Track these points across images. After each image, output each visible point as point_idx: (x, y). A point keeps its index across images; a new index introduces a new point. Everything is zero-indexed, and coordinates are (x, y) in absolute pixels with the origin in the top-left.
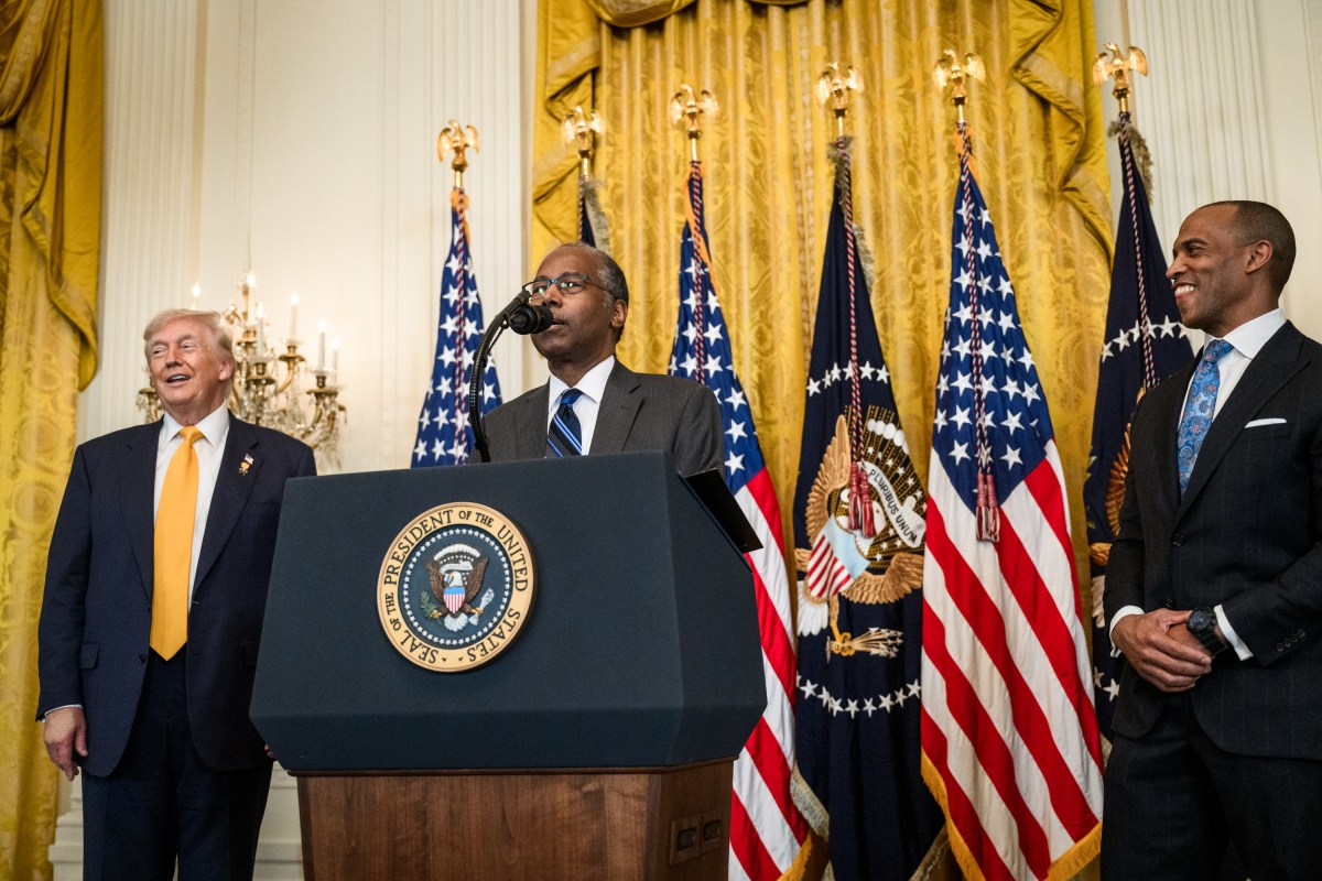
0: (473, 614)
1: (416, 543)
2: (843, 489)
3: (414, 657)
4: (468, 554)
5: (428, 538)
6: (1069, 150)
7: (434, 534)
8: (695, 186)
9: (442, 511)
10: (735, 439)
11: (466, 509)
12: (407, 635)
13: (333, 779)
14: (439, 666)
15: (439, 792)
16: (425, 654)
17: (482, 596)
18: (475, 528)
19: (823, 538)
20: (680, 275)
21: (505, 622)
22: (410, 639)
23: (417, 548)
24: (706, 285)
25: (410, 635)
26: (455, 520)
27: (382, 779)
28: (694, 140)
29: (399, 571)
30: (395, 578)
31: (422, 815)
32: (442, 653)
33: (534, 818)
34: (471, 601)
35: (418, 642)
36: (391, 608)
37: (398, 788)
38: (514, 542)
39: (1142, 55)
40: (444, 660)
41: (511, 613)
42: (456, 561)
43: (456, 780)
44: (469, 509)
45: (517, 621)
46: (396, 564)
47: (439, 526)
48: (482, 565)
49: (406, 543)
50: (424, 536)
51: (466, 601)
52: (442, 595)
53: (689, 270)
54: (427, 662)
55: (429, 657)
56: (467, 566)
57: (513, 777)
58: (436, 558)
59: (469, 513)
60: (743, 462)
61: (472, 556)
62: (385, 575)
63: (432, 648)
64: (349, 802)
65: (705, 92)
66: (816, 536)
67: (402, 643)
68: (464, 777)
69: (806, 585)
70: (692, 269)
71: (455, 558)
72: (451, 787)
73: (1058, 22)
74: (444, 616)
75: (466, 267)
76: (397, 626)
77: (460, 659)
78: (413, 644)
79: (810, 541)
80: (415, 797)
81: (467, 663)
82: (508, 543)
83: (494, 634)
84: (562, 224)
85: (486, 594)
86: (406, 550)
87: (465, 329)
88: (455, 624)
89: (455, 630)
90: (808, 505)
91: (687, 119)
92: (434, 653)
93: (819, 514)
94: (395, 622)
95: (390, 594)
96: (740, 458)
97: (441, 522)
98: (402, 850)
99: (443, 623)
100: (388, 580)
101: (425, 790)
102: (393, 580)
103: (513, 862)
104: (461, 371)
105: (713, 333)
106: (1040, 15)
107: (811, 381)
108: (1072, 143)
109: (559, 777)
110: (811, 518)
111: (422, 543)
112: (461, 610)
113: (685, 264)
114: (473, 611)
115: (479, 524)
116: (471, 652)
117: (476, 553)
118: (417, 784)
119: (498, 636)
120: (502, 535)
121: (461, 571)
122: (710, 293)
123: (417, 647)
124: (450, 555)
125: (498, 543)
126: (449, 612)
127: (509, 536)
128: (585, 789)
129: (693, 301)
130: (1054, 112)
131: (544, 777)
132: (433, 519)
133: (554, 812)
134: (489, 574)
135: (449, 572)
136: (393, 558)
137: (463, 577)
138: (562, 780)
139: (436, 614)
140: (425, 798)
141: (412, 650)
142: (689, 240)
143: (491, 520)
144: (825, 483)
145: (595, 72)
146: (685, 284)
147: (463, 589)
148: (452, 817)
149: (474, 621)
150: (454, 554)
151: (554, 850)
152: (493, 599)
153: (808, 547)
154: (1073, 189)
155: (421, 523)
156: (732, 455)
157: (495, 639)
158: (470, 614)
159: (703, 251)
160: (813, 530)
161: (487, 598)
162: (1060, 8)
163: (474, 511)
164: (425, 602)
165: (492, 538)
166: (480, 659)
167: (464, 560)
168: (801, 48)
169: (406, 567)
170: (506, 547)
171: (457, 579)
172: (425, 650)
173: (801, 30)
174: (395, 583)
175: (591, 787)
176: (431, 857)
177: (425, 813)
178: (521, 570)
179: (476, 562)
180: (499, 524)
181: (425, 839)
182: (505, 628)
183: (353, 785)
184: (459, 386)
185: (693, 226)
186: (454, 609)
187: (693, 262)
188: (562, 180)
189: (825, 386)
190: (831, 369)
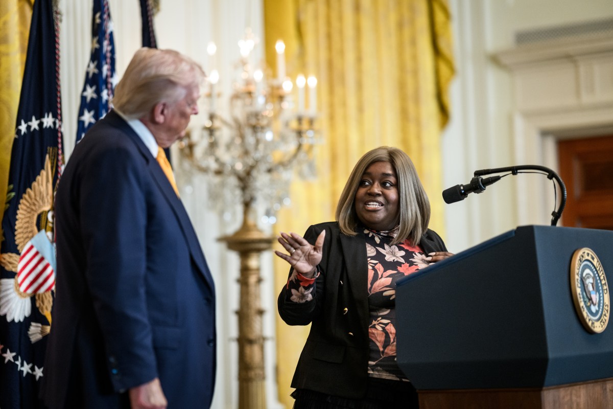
2: (49, 211)
19: (32, 247)
66: (24, 245)
69: (16, 282)
79: (19, 248)
90: (16, 220)
93: (27, 228)
110: (19, 231)
144: (34, 205)
153: (18, 253)
160: (22, 240)
171: (591, 287)
189: (32, 129)
190: (40, 117)
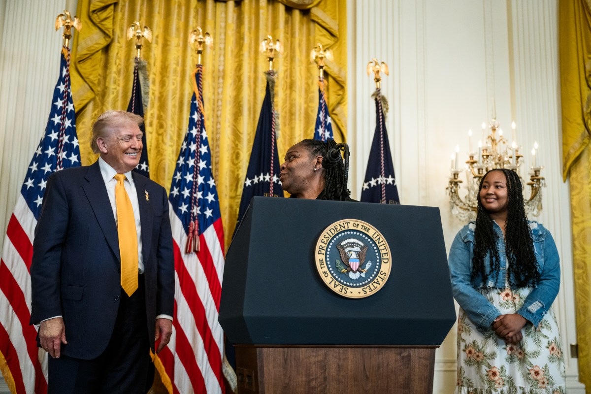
0: (363, 272)
1: (332, 236)
3: (337, 290)
4: (358, 244)
5: (337, 234)
6: (336, 98)
7: (340, 233)
8: (198, 77)
9: (345, 222)
10: (210, 201)
11: (356, 223)
12: (332, 279)
13: (276, 349)
14: (349, 295)
15: (333, 356)
16: (342, 289)
17: (366, 264)
18: (360, 232)
20: (190, 118)
21: (379, 277)
22: (334, 282)
23: (333, 239)
24: (201, 125)
25: (333, 280)
26: (351, 227)
27: (303, 349)
28: (200, 55)
29: (325, 248)
30: (323, 252)
31: (324, 367)
32: (350, 289)
33: (379, 368)
34: (362, 266)
35: (337, 283)
36: (322, 266)
37: (312, 354)
38: (380, 241)
39: (387, 66)
40: (351, 292)
41: (382, 273)
42: (352, 247)
43: (342, 350)
44: (358, 223)
45: (385, 277)
46: (323, 245)
47: (343, 229)
48: (365, 250)
49: (327, 236)
50: (336, 233)
51: (360, 266)
52: (348, 262)
53: (193, 117)
54: (343, 293)
55: (343, 291)
56: (358, 249)
57: (369, 349)
58: (343, 244)
59: (358, 225)
60: (212, 213)
61: (360, 245)
62: (318, 250)
63: (345, 287)
64: (286, 360)
65: (208, 34)
67: (330, 283)
68: (346, 349)
70: (196, 117)
71: (352, 245)
72: (339, 353)
73: (336, 42)
74: (348, 272)
75: (69, 90)
76: (326, 275)
77: (359, 293)
78: (335, 284)
80: (320, 358)
81: (362, 295)
82: (378, 241)
83: (374, 282)
84: (91, 77)
85: (368, 263)
86: (328, 239)
87: (66, 123)
88: (354, 276)
89: (355, 279)
91: (197, 43)
92: (346, 289)
94: (325, 273)
95: (321, 259)
96: (211, 211)
97: (344, 227)
98: (313, 384)
99: (348, 275)
100: (320, 252)
101: (326, 355)
102: (322, 253)
103: (368, 388)
104: (61, 145)
105: (204, 149)
106: (329, 37)
107: (248, 179)
108: (339, 95)
109: (390, 349)
111: (335, 236)
112: (358, 270)
113: (192, 114)
114: (362, 271)
115: (363, 230)
116: (364, 290)
117: (362, 245)
118: (322, 352)
119: (376, 283)
120: (374, 237)
121: (355, 252)
122: (204, 130)
123: (337, 286)
124: (349, 243)
125: (372, 240)
126: (352, 270)
127: (378, 237)
128: (402, 355)
129: (194, 132)
130: (330, 79)
131: (384, 349)
132: (340, 225)
133: (388, 365)
134: (369, 254)
135: (350, 251)
136: (321, 242)
137: (356, 254)
138: (391, 351)
139: (344, 270)
140: (325, 359)
141: (335, 287)
142: (195, 102)
143: (369, 229)
145: (116, 4)
146: (192, 123)
147: (358, 260)
148: (339, 368)
149: (363, 275)
150: (351, 243)
151: (388, 383)
152: (371, 266)
154: (336, 114)
155: (335, 227)
156: (208, 209)
157: (375, 285)
158: (361, 272)
159: (202, 108)
161: (368, 265)
162: (338, 36)
163: (360, 224)
164: (339, 264)
165: (369, 237)
166: (369, 294)
167: (356, 246)
168: (221, 22)
169: (328, 247)
170: (377, 242)
171: (354, 256)
172: (341, 287)
173: (221, 14)
174: (323, 254)
175: (405, 354)
176: (328, 387)
177: (325, 366)
178: (385, 254)
179: (362, 248)
180: (372, 231)
181: (325, 379)
182: (380, 280)
183: (288, 352)
184: (60, 153)
185: (197, 95)
186: (355, 269)
187: (196, 113)
188: (92, 55)
189: (255, 183)
190: (258, 175)
